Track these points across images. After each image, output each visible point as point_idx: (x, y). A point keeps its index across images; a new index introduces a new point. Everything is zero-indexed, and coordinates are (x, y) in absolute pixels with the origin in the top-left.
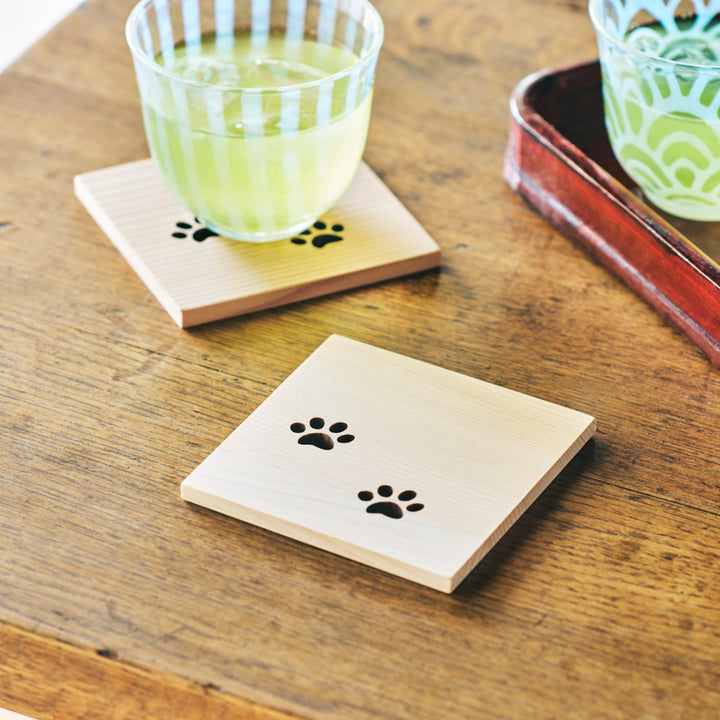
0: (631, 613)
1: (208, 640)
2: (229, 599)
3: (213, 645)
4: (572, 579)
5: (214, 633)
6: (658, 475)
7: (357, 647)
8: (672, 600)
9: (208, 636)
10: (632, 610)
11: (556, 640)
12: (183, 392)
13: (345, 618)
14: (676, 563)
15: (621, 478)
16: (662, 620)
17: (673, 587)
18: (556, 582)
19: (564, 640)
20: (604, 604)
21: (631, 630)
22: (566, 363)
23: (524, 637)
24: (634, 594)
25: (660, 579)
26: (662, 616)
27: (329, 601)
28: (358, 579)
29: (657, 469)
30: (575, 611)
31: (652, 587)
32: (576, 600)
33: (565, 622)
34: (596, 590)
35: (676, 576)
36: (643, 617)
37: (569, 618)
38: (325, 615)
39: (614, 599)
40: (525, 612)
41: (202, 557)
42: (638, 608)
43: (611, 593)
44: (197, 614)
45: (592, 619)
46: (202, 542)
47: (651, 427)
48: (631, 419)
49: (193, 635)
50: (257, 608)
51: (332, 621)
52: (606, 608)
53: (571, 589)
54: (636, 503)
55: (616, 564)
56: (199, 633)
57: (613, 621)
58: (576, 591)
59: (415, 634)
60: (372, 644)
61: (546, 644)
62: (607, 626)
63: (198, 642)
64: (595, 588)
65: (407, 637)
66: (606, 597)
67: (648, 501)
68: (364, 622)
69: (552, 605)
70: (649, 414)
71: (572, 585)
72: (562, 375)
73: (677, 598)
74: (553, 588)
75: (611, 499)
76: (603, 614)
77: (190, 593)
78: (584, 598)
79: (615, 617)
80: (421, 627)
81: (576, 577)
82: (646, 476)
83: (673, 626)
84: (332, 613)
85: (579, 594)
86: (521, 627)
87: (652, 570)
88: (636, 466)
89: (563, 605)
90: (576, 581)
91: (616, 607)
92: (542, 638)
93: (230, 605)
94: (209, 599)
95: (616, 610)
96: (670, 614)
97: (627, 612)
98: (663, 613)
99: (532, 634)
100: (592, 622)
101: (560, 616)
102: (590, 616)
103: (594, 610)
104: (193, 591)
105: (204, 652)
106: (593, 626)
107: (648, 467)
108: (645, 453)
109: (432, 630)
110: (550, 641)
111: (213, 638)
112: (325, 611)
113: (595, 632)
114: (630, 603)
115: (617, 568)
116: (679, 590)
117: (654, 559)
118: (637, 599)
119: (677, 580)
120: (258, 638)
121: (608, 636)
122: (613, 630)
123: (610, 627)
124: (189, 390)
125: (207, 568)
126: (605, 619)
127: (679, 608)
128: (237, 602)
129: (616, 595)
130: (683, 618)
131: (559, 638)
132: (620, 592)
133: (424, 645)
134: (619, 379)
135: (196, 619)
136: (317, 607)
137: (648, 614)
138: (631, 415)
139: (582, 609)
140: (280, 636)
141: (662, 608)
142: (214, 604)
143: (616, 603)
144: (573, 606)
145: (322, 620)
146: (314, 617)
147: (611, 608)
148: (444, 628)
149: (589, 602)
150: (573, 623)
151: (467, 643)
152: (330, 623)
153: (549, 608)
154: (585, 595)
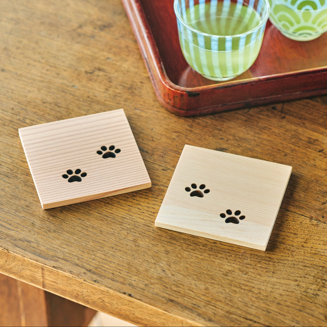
1: (9, 231)
2: (17, 213)
3: (11, 233)
4: (140, 205)
5: (11, 228)
6: (174, 160)
7: (62, 233)
9: (9, 229)
11: (132, 230)
12: (4, 125)
15: (160, 161)
18: (134, 206)
19: (135, 230)
20: (150, 215)
22: (144, 111)
29: (173, 157)
30: (140, 218)
32: (140, 213)
33: (136, 223)
34: (148, 209)
38: (51, 220)
39: (154, 213)
40: (122, 218)
41: (9, 196)
44: (6, 220)
45: (146, 221)
46: (9, 189)
47: (172, 139)
48: (165, 136)
49: (4, 228)
50: (27, 217)
53: (139, 209)
54: (165, 172)
55: (156, 198)
56: (6, 228)
57: (153, 222)
59: (82, 228)
60: (67, 232)
61: (129, 232)
62: (150, 224)
63: (6, 231)
64: (148, 208)
65: (80, 229)
66: (151, 212)
67: (169, 171)
68: (65, 222)
69: (132, 216)
70: (172, 133)
71: (139, 207)
72: (142, 116)
74: (133, 208)
75: (156, 170)
76: (150, 219)
77: (4, 211)
81: (141, 204)
82: (169, 161)
84: (54, 219)
85: (141, 211)
86: (120, 225)
88: (166, 156)
89: (136, 215)
92: (127, 229)
93: (18, 216)
94: (10, 213)
99: (124, 228)
101: (134, 220)
103: (147, 217)
104: (5, 210)
105: (8, 236)
106: (146, 224)
107: (170, 156)
108: (169, 150)
109: (88, 226)
110: (130, 231)
111: (11, 230)
113: (146, 227)
115: (156, 200)
120: (27, 230)
121: (151, 228)
124: (6, 124)
125: (10, 200)
126: (150, 221)
128: (20, 215)
132: (156, 210)
133: (86, 232)
134: (162, 118)
135: (5, 222)
136: (49, 217)
138: (165, 133)
139: (142, 217)
140: (35, 229)
142: (12, 215)
144: (139, 216)
145: (50, 222)
146: (47, 221)
147: (153, 217)
148: (93, 225)
149: (145, 214)
150: (139, 223)
151: (101, 231)
152: (53, 223)
153: (131, 217)
154: (144, 211)
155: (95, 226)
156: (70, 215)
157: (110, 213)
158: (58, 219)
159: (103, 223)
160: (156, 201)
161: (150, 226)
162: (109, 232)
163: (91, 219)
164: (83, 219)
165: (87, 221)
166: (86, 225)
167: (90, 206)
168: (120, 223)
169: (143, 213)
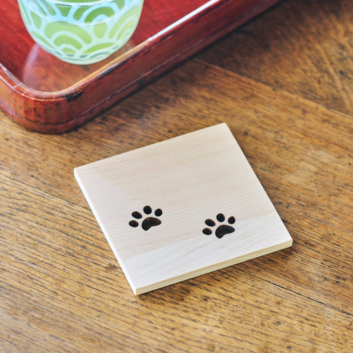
0: (182, 340)
4: (151, 314)
8: (205, 330)
10: (182, 337)
13: (24, 341)
14: (210, 303)
16: (197, 344)
17: (206, 321)
18: (142, 316)
20: (167, 332)
24: (184, 325)
25: (199, 315)
26: (198, 341)
27: (16, 329)
28: (33, 313)
30: (151, 337)
31: (194, 321)
32: (152, 329)
33: (144, 346)
35: (208, 313)
36: (188, 342)
37: (147, 343)
38: (13, 339)
39: (173, 329)
40: (123, 338)
42: (185, 336)
43: (172, 325)
45: (160, 343)
51: (16, 343)
52: (168, 335)
53: (150, 322)
55: (176, 304)
57: (171, 345)
58: (152, 323)
62: (168, 349)
64: (163, 321)
66: (168, 327)
68: (34, 344)
69: (139, 334)
71: (151, 318)
73: (208, 328)
74: (140, 321)
76: (166, 340)
78: (156, 328)
79: (173, 342)
80: (65, 348)
81: (153, 313)
83: (204, 349)
84: (17, 338)
85: (154, 325)
86: (120, 349)
87: (196, 308)
89: (145, 333)
90: (153, 316)
91: (173, 335)
95: (173, 336)
96: (203, 340)
97: (179, 338)
98: (199, 339)
100: (159, 346)
101: (142, 341)
102: (159, 341)
103: (161, 337)
106: (159, 348)
112: (13, 336)
114: (182, 332)
115: (176, 306)
116: (209, 322)
117: (197, 300)
118: (186, 329)
119: (209, 315)
126: (166, 343)
127: (208, 336)
129: (174, 327)
130: (209, 343)
132: (176, 324)
136: (9, 333)
137: (191, 340)
139: (154, 336)
141: (199, 336)
143: (173, 332)
144: (150, 334)
145: (11, 343)
146: (7, 341)
147: (171, 335)
148: (78, 349)
149: (159, 331)
150: (149, 346)
152: (15, 345)
153: (137, 335)
154: (157, 326)
155: (81, 350)
156: (42, 331)
157: (105, 328)
158: (24, 337)
159: (93, 345)
160: (176, 308)
163: (75, 338)
165: (68, 341)
166: (67, 349)
167: (74, 316)
168: (121, 346)
169: (156, 330)
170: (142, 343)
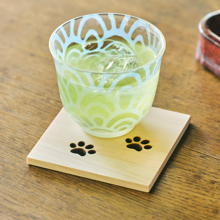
0: (193, 205)
1: (13, 205)
2: (26, 189)
3: (15, 208)
4: (171, 189)
5: (16, 202)
6: (215, 148)
7: (74, 212)
8: (211, 201)
9: (14, 204)
10: (194, 204)
11: (160, 215)
12: (25, 103)
13: (72, 199)
14: (216, 185)
15: (198, 148)
16: (205, 209)
17: (213, 195)
19: (163, 215)
20: (182, 200)
21: (192, 212)
22: (184, 100)
23: (146, 213)
24: (195, 197)
25: (208, 191)
26: (206, 207)
27: (67, 192)
28: (81, 184)
29: (214, 145)
30: (169, 203)
31: (204, 195)
32: (170, 198)
33: (164, 207)
34: (180, 194)
35: (214, 191)
36: (198, 207)
37: (166, 206)
38: (64, 198)
39: (187, 199)
41: (18, 170)
42: (196, 203)
43: (186, 196)
44: (11, 194)
45: (176, 207)
46: (19, 164)
47: (215, 128)
48: (207, 124)
49: (8, 203)
50: (36, 193)
51: (66, 200)
52: (183, 202)
53: (169, 193)
54: (203, 159)
55: (190, 184)
56: (10, 202)
57: (185, 208)
58: (171, 194)
59: (100, 208)
60: (81, 211)
61: (155, 216)
62: (182, 210)
63: (9, 206)
64: (180, 193)
65: (97, 209)
66: (184, 197)
67: (208, 158)
68: (80, 202)
70: (215, 123)
71: (170, 191)
72: (181, 105)
73: (213, 200)
75: (193, 156)
76: (181, 205)
77: (10, 185)
78: (174, 197)
79: (186, 206)
80: (104, 205)
81: (172, 188)
82: (209, 148)
83: (210, 212)
84: (67, 197)
85: (172, 196)
86: (145, 208)
87: (205, 187)
88: (205, 144)
89: (165, 200)
90: (172, 190)
91: (187, 202)
92: (154, 213)
93: (25, 191)
94: (18, 188)
95: (187, 203)
96: (210, 207)
97: (191, 204)
98: (207, 206)
99: (149, 211)
100: (176, 208)
101: (163, 205)
102: (176, 205)
103: (178, 203)
104: (12, 184)
105: (11, 210)
106: (176, 209)
107: (211, 144)
108: (210, 138)
109: (108, 207)
110: (156, 215)
111: (16, 204)
112: (64, 196)
113: (176, 212)
114: (193, 201)
115: (190, 185)
116: (215, 196)
117: (207, 183)
118: (197, 199)
119: (215, 192)
120: (34, 206)
121: (182, 214)
122: (184, 212)
123: (183, 210)
124: (28, 102)
125: (19, 175)
126: (181, 207)
127: (214, 204)
128: (29, 190)
129: (188, 197)
130: (215, 208)
131: (161, 213)
132: (190, 196)
133: (103, 213)
134: (204, 108)
135: (10, 196)
136: (62, 194)
137: (200, 206)
138: (206, 122)
139: (172, 202)
140: (44, 206)
141: (206, 204)
142: (19, 190)
143: (187, 201)
144: (169, 200)
145: (62, 200)
146: (59, 198)
147: (185, 202)
148: (113, 206)
149: (176, 199)
150: (168, 208)
151: (121, 213)
152: (66, 201)
153: (159, 201)
154: (175, 196)
156: (87, 194)
157: (135, 195)
158: (72, 197)
160: (190, 187)
161: (182, 211)
162: (131, 215)
164: (102, 200)
165: (106, 201)
166: (105, 206)
167: (112, 187)
168: (145, 206)
169: (174, 198)
170: (163, 206)
